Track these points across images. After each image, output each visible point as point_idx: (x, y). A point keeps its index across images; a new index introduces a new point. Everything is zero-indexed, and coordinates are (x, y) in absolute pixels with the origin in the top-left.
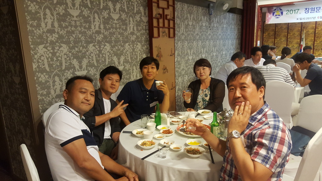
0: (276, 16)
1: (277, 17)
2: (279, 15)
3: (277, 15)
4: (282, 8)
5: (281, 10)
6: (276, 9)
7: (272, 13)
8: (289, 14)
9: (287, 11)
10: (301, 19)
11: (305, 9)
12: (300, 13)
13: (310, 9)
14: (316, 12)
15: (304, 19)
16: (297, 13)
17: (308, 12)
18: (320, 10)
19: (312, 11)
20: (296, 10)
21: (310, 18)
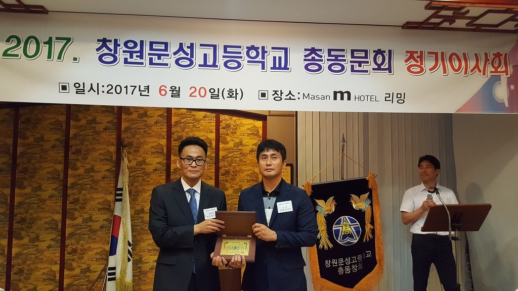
8: (17, 56)
9: (8, 41)
10: (81, 87)
11: (99, 40)
12: (75, 59)
13: (122, 45)
14: (151, 63)
15: (95, 88)
16: (59, 58)
17: (111, 59)
18: (168, 55)
19: (131, 57)
20: (54, 39)
21: (124, 90)
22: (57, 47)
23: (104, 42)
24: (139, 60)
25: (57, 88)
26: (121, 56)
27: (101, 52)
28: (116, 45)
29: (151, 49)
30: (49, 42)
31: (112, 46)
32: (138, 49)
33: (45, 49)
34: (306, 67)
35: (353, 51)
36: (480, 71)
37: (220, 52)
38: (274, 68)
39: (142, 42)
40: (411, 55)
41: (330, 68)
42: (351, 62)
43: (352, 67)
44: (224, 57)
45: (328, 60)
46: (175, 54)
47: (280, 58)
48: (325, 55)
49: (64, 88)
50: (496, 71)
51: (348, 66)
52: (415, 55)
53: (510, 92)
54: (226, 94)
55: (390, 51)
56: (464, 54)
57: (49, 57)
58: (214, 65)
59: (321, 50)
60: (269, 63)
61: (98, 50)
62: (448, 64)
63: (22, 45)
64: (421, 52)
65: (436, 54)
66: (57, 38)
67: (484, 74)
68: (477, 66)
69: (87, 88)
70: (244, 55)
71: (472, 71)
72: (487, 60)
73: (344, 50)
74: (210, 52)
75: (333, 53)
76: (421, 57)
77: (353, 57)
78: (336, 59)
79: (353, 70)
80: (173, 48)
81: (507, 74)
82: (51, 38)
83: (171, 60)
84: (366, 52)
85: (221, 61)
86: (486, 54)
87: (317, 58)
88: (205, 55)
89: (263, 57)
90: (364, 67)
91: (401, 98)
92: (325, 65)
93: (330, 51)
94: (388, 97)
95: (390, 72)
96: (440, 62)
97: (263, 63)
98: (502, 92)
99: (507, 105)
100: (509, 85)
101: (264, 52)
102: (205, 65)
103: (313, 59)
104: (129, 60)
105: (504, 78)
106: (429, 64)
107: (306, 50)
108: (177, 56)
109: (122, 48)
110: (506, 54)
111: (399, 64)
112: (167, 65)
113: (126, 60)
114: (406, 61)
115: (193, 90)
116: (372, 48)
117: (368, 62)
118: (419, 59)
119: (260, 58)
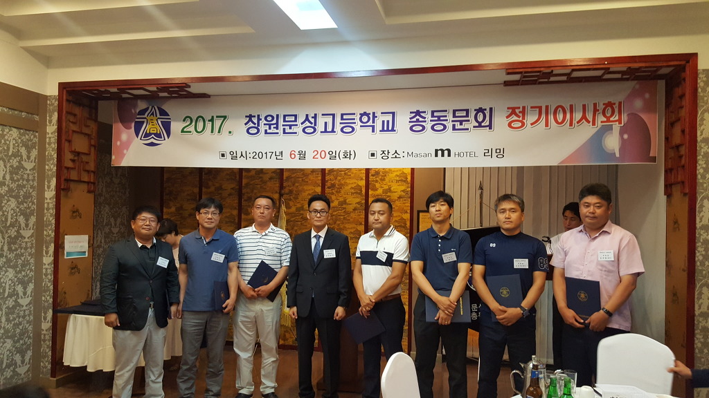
0: (147, 135)
1: (152, 140)
2: (158, 135)
3: (150, 134)
4: (165, 107)
5: (163, 113)
6: (147, 109)
7: (133, 125)
8: (190, 132)
9: (184, 120)
10: (235, 155)
11: (246, 117)
12: (230, 132)
13: (263, 119)
14: (284, 132)
15: (244, 155)
16: (219, 132)
17: (255, 131)
18: (297, 125)
19: (270, 128)
20: (215, 118)
21: (264, 155)
22: (218, 123)
23: (250, 117)
24: (275, 131)
25: (218, 156)
26: (263, 128)
27: (248, 126)
28: (259, 119)
29: (285, 121)
30: (212, 120)
31: (255, 120)
32: (274, 121)
33: (209, 125)
34: (411, 129)
35: (454, 111)
36: (589, 122)
37: (338, 120)
38: (383, 130)
39: (277, 116)
40: (513, 111)
41: (432, 128)
42: (453, 121)
43: (454, 126)
44: (341, 123)
45: (431, 121)
46: (302, 124)
47: (388, 121)
48: (428, 117)
49: (223, 155)
50: (608, 121)
51: (449, 125)
52: (517, 111)
53: (623, 142)
54: (342, 156)
55: (491, 109)
56: (571, 107)
57: (212, 132)
58: (333, 131)
59: (425, 112)
60: (379, 126)
61: (246, 124)
62: (551, 117)
63: (194, 123)
64: (524, 108)
65: (540, 108)
66: (217, 117)
67: (594, 124)
68: (584, 117)
69: (239, 155)
70: (357, 120)
71: (578, 122)
72: (595, 110)
73: (446, 111)
74: (329, 120)
75: (436, 114)
76: (523, 112)
77: (454, 116)
78: (439, 120)
79: (454, 129)
80: (301, 119)
81: (620, 123)
82: (213, 117)
83: (299, 129)
84: (467, 111)
85: (338, 127)
86: (595, 105)
87: (421, 119)
88: (326, 123)
89: (373, 122)
90: (465, 125)
91: (500, 153)
92: (428, 125)
93: (433, 112)
94: (488, 153)
95: (490, 128)
96: (543, 116)
97: (373, 127)
98: (613, 142)
99: (618, 155)
100: (621, 133)
101: (374, 117)
102: (326, 131)
103: (418, 120)
104: (268, 131)
105: (616, 127)
106: (531, 118)
107: (411, 113)
108: (304, 126)
109: (263, 122)
110: (620, 103)
111: (500, 121)
112: (296, 133)
113: (266, 131)
114: (507, 117)
115: (316, 152)
116: (473, 107)
117: (469, 121)
118: (521, 115)
119: (370, 123)
